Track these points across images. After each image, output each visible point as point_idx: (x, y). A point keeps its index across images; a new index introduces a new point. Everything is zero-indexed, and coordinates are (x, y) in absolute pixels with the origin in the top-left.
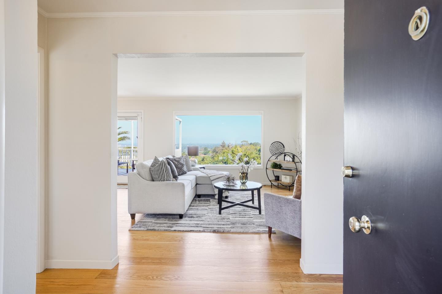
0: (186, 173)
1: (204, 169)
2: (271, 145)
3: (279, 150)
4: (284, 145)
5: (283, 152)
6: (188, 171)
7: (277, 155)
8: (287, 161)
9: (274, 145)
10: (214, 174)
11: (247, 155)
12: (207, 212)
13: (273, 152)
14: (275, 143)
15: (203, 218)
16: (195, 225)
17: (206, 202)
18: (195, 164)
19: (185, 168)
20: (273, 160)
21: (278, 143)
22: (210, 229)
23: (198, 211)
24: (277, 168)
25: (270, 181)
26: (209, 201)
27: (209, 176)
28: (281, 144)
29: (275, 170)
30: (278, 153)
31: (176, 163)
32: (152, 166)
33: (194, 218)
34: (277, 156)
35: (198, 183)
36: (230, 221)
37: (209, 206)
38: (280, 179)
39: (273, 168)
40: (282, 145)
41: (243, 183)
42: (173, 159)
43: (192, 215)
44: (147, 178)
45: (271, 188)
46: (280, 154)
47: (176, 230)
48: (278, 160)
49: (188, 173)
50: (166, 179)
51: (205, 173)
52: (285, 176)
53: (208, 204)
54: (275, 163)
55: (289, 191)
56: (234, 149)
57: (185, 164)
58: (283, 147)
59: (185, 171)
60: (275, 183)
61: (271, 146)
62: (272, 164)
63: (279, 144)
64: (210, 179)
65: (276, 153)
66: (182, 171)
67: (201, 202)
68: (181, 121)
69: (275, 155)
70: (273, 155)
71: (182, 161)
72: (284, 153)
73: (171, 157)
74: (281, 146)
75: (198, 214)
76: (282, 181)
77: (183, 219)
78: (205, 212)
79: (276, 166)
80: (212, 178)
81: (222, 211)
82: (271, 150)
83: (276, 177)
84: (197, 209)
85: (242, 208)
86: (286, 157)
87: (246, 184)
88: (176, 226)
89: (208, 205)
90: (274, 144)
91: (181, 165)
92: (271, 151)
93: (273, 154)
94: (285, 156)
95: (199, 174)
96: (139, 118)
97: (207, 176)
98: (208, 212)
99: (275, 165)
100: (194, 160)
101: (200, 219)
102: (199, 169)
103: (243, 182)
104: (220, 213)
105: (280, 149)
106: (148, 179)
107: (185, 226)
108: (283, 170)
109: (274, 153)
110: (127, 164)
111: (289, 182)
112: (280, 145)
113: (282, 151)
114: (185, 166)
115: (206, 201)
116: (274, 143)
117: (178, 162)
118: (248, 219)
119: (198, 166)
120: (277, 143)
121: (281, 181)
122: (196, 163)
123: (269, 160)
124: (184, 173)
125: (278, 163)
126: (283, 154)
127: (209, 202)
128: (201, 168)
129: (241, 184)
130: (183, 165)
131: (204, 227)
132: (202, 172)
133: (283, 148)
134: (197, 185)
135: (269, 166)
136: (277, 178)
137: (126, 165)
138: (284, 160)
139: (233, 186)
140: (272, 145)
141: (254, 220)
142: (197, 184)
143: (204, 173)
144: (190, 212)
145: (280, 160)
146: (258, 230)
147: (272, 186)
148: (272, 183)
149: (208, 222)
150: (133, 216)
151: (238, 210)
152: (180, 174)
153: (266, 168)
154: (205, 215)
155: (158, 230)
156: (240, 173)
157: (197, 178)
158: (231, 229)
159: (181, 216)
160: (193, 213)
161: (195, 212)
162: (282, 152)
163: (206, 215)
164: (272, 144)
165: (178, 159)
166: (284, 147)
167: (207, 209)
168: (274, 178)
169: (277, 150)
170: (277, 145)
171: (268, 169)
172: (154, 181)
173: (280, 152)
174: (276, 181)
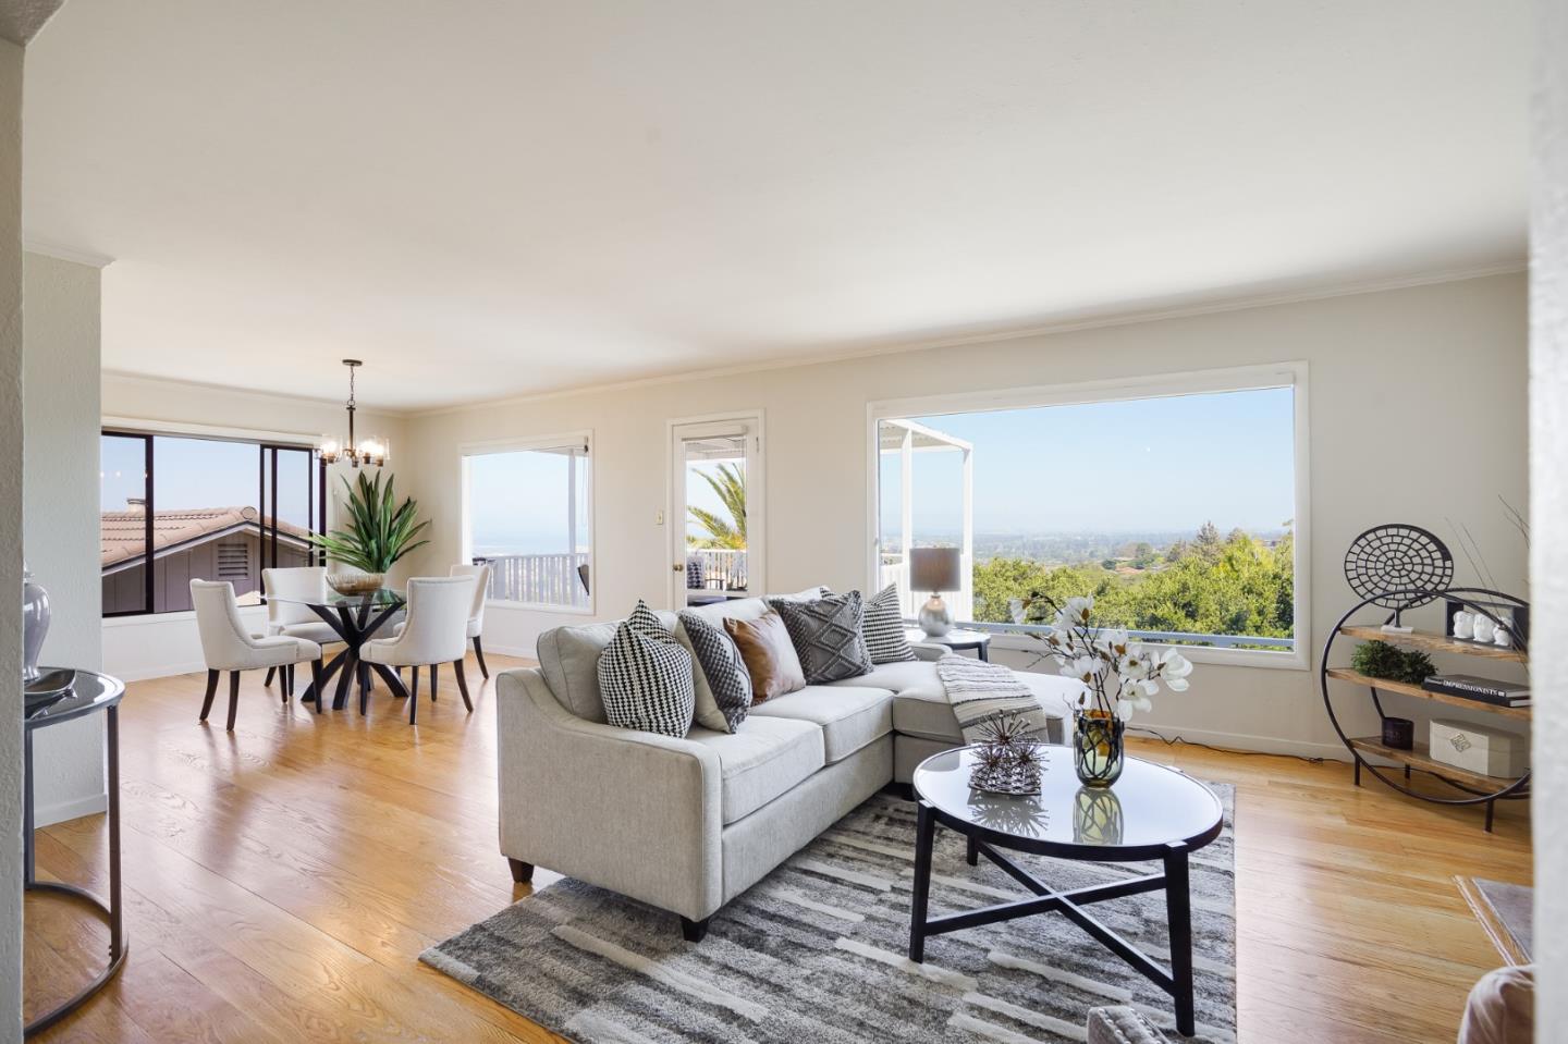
2: (1355, 543)
3: (1414, 576)
4: (1445, 542)
5: (1441, 587)
7: (1393, 604)
8: (1470, 640)
9: (1376, 544)
13: (1370, 586)
14: (1381, 533)
15: (809, 964)
20: (1375, 626)
21: (1404, 532)
24: (1399, 679)
25: (1349, 743)
27: (954, 699)
28: (1424, 540)
29: (1380, 684)
30: (1405, 592)
31: (813, 625)
33: (761, 948)
34: (1399, 610)
35: (900, 727)
38: (1417, 737)
39: (1368, 673)
40: (1432, 547)
41: (1096, 784)
42: (801, 605)
43: (768, 925)
44: (576, 703)
45: (1357, 783)
46: (1420, 598)
48: (1406, 629)
49: (876, 672)
51: (942, 682)
52: (1456, 733)
54: (1384, 648)
55: (1489, 829)
57: (859, 631)
58: (1437, 555)
59: (858, 661)
61: (1356, 549)
62: (1365, 650)
63: (1407, 541)
64: (955, 717)
65: (1392, 588)
66: (841, 664)
69: (1381, 601)
70: (1372, 601)
71: (844, 619)
72: (1442, 594)
73: (809, 595)
74: (1424, 553)
75: (807, 919)
76: (1433, 754)
77: (700, 945)
79: (1390, 663)
80: (963, 715)
81: (931, 944)
82: (1352, 575)
83: (1388, 722)
84: (835, 880)
86: (1458, 616)
87: (1113, 788)
90: (1371, 537)
91: (838, 637)
93: (1369, 596)
94: (1455, 607)
95: (920, 681)
96: (749, 440)
97: (944, 701)
98: (870, 918)
99: (1384, 660)
100: (938, 608)
102: (948, 650)
103: (1096, 778)
104: (916, 954)
105: (1418, 568)
106: (578, 710)
107: (655, 1016)
108: (1437, 696)
109: (1378, 592)
111: (1484, 770)
112: (1416, 546)
113: (1436, 579)
114: (859, 641)
116: (1374, 530)
117: (823, 619)
119: (954, 637)
120: (1393, 531)
121: (1425, 751)
123: (1338, 628)
124: (851, 673)
125: (1407, 649)
126: (1441, 604)
128: (960, 647)
130: (846, 636)
132: (939, 672)
133: (1439, 563)
134: (899, 739)
135: (1343, 656)
136: (1400, 735)
138: (1450, 632)
140: (1363, 542)
142: (895, 733)
143: (942, 678)
145: (1415, 630)
147: (1358, 770)
148: (1359, 760)
153: (1324, 671)
154: (833, 936)
157: (894, 708)
160: (784, 912)
162: (1429, 587)
163: (841, 943)
164: (1363, 536)
165: (829, 608)
166: (1446, 556)
167: (878, 892)
168: (1376, 730)
169: (1394, 573)
170: (1394, 547)
171: (1332, 675)
172: (602, 719)
173: (1419, 583)
174: (1387, 751)
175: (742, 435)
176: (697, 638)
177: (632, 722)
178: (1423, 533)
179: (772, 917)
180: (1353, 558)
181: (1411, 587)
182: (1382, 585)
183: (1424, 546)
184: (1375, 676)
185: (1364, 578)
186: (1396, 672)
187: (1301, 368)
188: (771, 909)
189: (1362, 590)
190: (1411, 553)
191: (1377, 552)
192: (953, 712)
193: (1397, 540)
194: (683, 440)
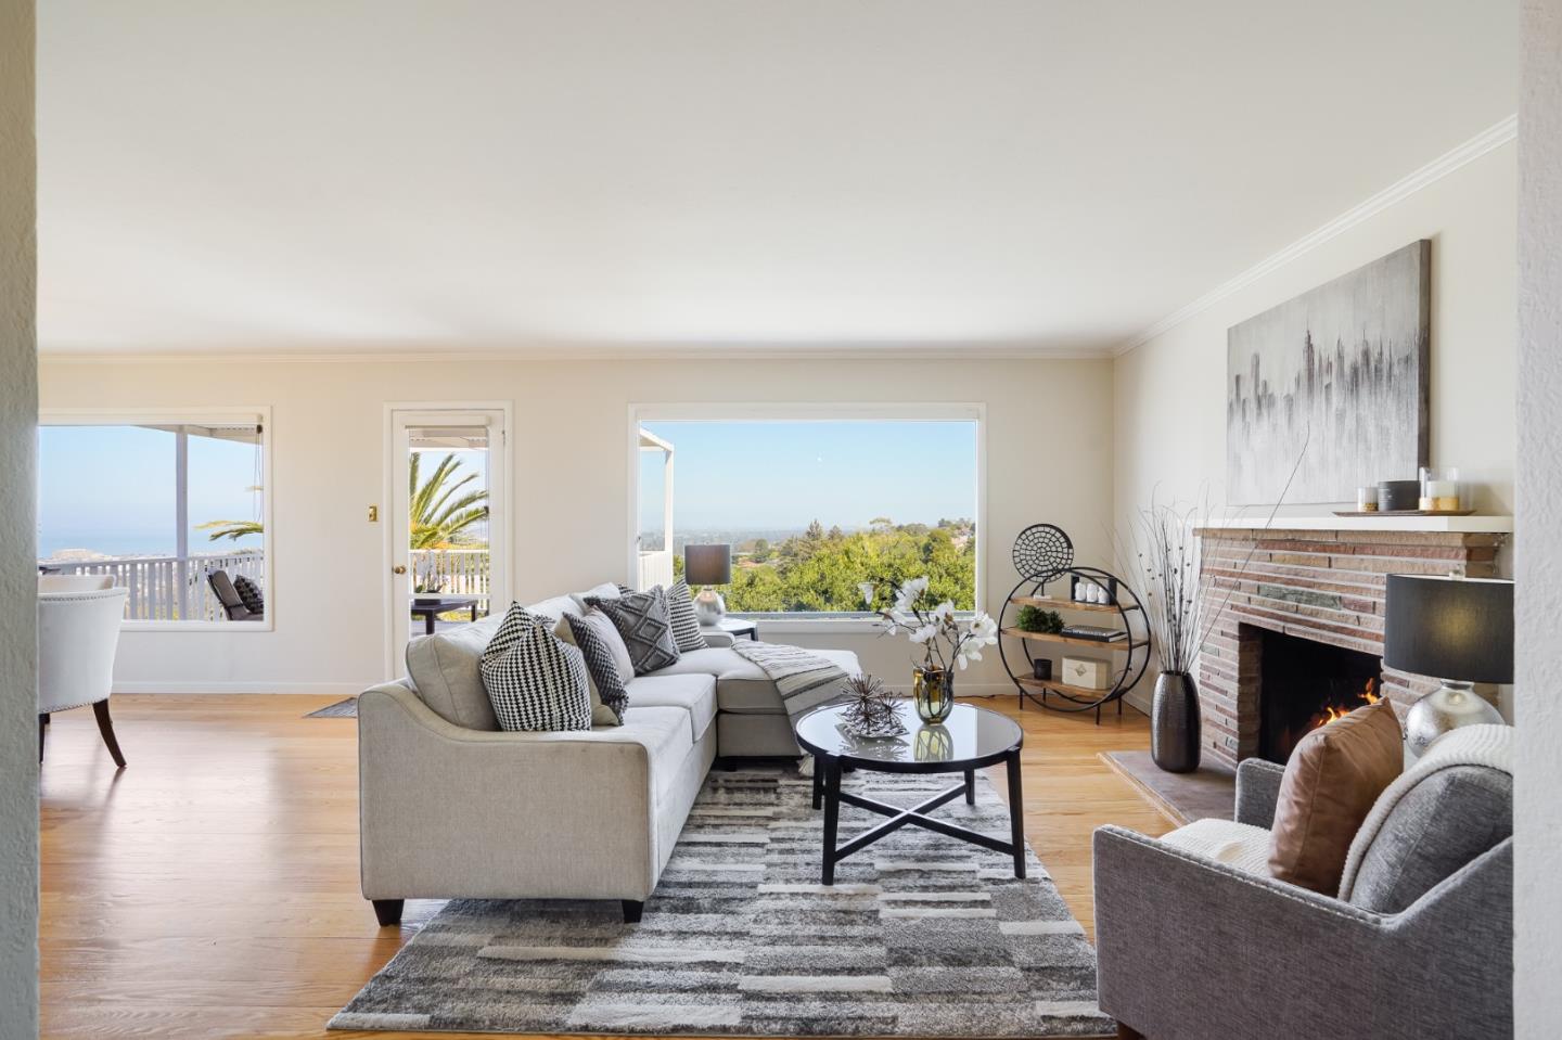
0: (674, 663)
1: (753, 638)
2: (1020, 537)
3: (1052, 560)
4: (1069, 536)
5: (1067, 567)
6: (683, 652)
7: (1040, 579)
8: (1084, 601)
9: (1031, 538)
10: (795, 665)
12: (763, 867)
13: (1027, 568)
14: (1034, 530)
15: (749, 911)
16: (698, 976)
17: (761, 797)
18: (714, 614)
19: (670, 642)
20: (1028, 596)
21: (1047, 529)
22: (782, 1009)
23: (718, 858)
24: (1045, 632)
25: (1016, 681)
26: (775, 792)
27: (775, 675)
28: (1058, 535)
29: (1036, 636)
30: (1046, 571)
31: (631, 619)
32: (495, 650)
33: (699, 910)
34: (1041, 584)
35: (727, 706)
36: (880, 932)
37: (773, 824)
38: (1054, 672)
39: (1025, 629)
40: (1062, 540)
41: (933, 722)
42: (616, 602)
43: (689, 893)
45: (1021, 708)
46: (1055, 575)
47: (594, 1023)
48: (1047, 597)
49: (686, 660)
50: (557, 725)
51: (755, 662)
52: (1077, 663)
53: (769, 811)
54: (1036, 611)
55: (1098, 723)
56: (853, 548)
57: (668, 623)
58: (1065, 545)
59: (671, 652)
60: (1032, 688)
61: (1020, 542)
62: (1024, 613)
63: (1049, 536)
64: (778, 691)
65: (1039, 568)
66: (658, 655)
67: (738, 797)
68: (672, 450)
69: (1034, 578)
70: (1028, 578)
71: (655, 612)
72: (1070, 570)
73: (609, 592)
74: (1058, 544)
75: (720, 879)
76: (1064, 680)
77: (643, 925)
78: (753, 868)
79: (1039, 621)
80: (784, 688)
81: (840, 869)
82: (1018, 560)
83: (1036, 663)
84: (719, 844)
86: (1078, 586)
88: (602, 987)
89: (769, 818)
90: (1028, 533)
91: (652, 630)
92: (1019, 564)
93: (1027, 575)
94: (1075, 580)
95: (731, 664)
96: (494, 433)
97: (765, 677)
98: (769, 865)
99: (1036, 618)
100: (711, 600)
101: (731, 923)
102: (732, 636)
103: (933, 716)
104: (828, 878)
105: (1055, 554)
107: (649, 988)
108: (1069, 640)
109: (1032, 572)
111: (1093, 686)
112: (1054, 539)
113: (1064, 562)
114: (669, 633)
115: (758, 790)
116: (1030, 529)
117: (639, 613)
118: (970, 920)
119: (727, 625)
120: (1041, 529)
121: (1059, 679)
122: (719, 613)
123: (1009, 599)
124: (663, 663)
125: (1048, 611)
126: (1069, 576)
127: (772, 797)
128: (738, 633)
129: (922, 723)
130: (659, 628)
131: (750, 996)
132: (742, 656)
133: (1065, 550)
134: (723, 717)
135: (1011, 619)
136: (1044, 670)
138: (1073, 597)
139: (890, 740)
140: (1024, 537)
141: (1008, 928)
142: (720, 712)
143: (749, 659)
144: (687, 868)
145: (1051, 596)
147: (1022, 700)
148: (1022, 690)
149: (768, 949)
150: (389, 912)
152: (648, 668)
153: (999, 630)
154: (753, 886)
155: (493, 1023)
156: (921, 672)
157: (721, 689)
158: (896, 1008)
159: (632, 912)
160: (697, 878)
161: (709, 867)
162: (1060, 567)
163: (762, 888)
164: (1024, 532)
165: (642, 603)
166: (1070, 546)
167: (762, 845)
168: (1029, 670)
169: (1041, 558)
170: (1041, 540)
171: (1005, 633)
172: (496, 727)
173: (1055, 565)
174: (1038, 682)
175: (483, 427)
176: (581, 636)
177: (543, 725)
178: (1063, 534)
179: (690, 885)
180: (1017, 548)
181: (1050, 567)
182: (1034, 566)
183: (1053, 535)
184: (1032, 631)
185: (1024, 562)
186: (1044, 627)
187: (982, 407)
188: (684, 879)
189: (1022, 571)
190: (1051, 544)
191: (1032, 544)
192: (775, 686)
193: (1044, 534)
194: (406, 427)
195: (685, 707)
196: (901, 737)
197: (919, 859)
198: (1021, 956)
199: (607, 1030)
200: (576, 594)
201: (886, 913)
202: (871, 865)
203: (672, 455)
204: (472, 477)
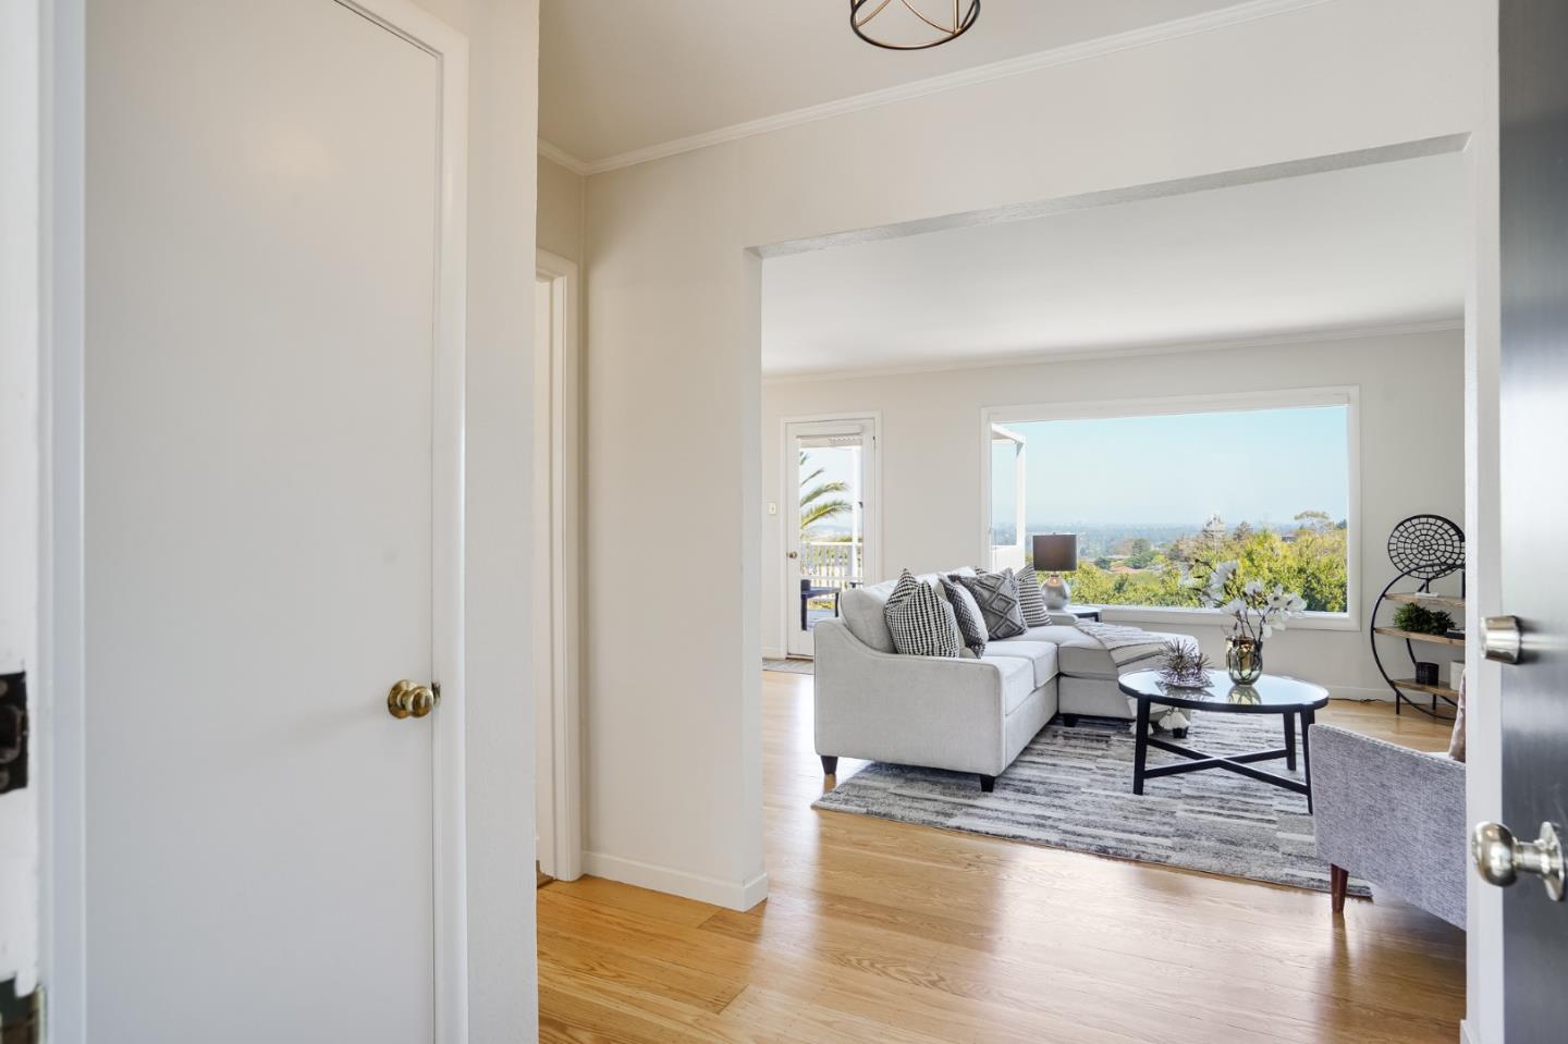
0: (1021, 633)
1: (1097, 620)
2: (1396, 528)
3: (1439, 554)
4: (1461, 528)
5: (1459, 562)
6: (1030, 626)
7: (1424, 575)
9: (1412, 529)
10: (1127, 640)
11: (1309, 571)
12: (1088, 781)
13: (1407, 562)
14: (1415, 521)
15: (1070, 800)
16: (1032, 820)
17: (1095, 744)
18: (1060, 599)
19: (1017, 615)
20: (1410, 591)
21: (1431, 520)
22: (1089, 840)
23: (1056, 772)
24: (1428, 632)
25: (1392, 684)
26: (1107, 742)
27: (1109, 645)
28: (1446, 526)
29: (1414, 636)
30: (1432, 566)
31: (986, 594)
32: (895, 600)
33: (1035, 793)
34: (1428, 580)
35: (1062, 670)
36: (1173, 821)
37: (1099, 760)
38: (1441, 678)
39: (1405, 629)
40: (1452, 532)
41: (1243, 683)
42: (974, 579)
43: (1030, 785)
44: (875, 642)
45: (1398, 712)
46: (1444, 571)
47: (963, 826)
48: (1433, 595)
49: (1030, 632)
50: (936, 651)
51: (1093, 636)
53: (1100, 753)
54: (1417, 609)
57: (1017, 599)
58: (1456, 538)
59: (1019, 623)
60: (1422, 697)
61: (1397, 534)
62: (1403, 611)
63: (1434, 528)
64: (1112, 659)
65: (1423, 563)
66: (1008, 626)
67: (1072, 742)
68: (1022, 442)
69: (1414, 573)
70: (1408, 573)
71: (1006, 590)
72: (1462, 566)
73: (967, 572)
74: (1446, 536)
75: (1052, 781)
76: (1452, 685)
77: (994, 794)
78: (1083, 779)
79: (1423, 621)
80: (1118, 657)
81: (1148, 783)
82: (1393, 553)
83: (1420, 666)
84: (1055, 765)
85: (1237, 780)
87: (1255, 685)
88: (967, 814)
89: (1098, 756)
90: (1407, 524)
91: (1004, 604)
92: (1394, 555)
93: (1406, 570)
95: (1071, 636)
96: (865, 439)
97: (1099, 647)
98: (1093, 780)
99: (1418, 617)
100: (1058, 585)
101: (1057, 802)
102: (1076, 618)
103: (1243, 679)
104: (1138, 789)
105: (1442, 548)
106: (877, 647)
107: (997, 818)
108: (1456, 641)
109: (1413, 566)
110: (837, 595)
112: (1440, 531)
114: (1018, 607)
115: (1092, 740)
116: (1410, 520)
117: (991, 589)
118: (1252, 827)
119: (1071, 609)
120: (1424, 520)
121: (1447, 686)
122: (1065, 598)
123: (1383, 595)
124: (1013, 632)
125: (1434, 609)
126: (1458, 573)
127: (1104, 746)
128: (1081, 616)
129: (1233, 684)
130: (1009, 602)
131: (1065, 832)
132: (1083, 631)
133: (1457, 544)
134: (1063, 679)
135: (1388, 616)
136: (1429, 675)
137: (832, 597)
138: (1463, 595)
139: (1197, 690)
140: (1401, 528)
141: (1280, 835)
142: (1059, 675)
143: (1088, 634)
144: (1024, 772)
145: (1440, 595)
146: (1287, 875)
147: (1400, 706)
148: (1399, 695)
149: (1083, 817)
150: (830, 764)
151: (1215, 788)
152: (1000, 635)
153: (1373, 629)
154: (1078, 788)
155: (902, 818)
156: (1230, 639)
157: (1060, 653)
158: (1170, 853)
159: (988, 784)
160: (1035, 779)
161: (1044, 775)
162: (1450, 561)
163: (1083, 790)
164: (1402, 524)
165: (994, 581)
166: (1462, 539)
167: (1090, 769)
168: (1411, 673)
169: (1425, 552)
170: (1424, 532)
171: (1379, 631)
172: (895, 651)
173: (1443, 559)
174: (1420, 686)
175: (858, 434)
176: (951, 596)
177: (928, 652)
178: (1446, 521)
179: (1030, 781)
180: (1395, 540)
181: (1437, 561)
182: (1416, 561)
183: (1446, 532)
184: (1412, 631)
185: (1403, 556)
186: (1426, 627)
187: (1354, 391)
188: (1025, 778)
189: (1401, 566)
190: (1437, 536)
191: (1412, 536)
192: (1110, 656)
193: (1427, 526)
194: (798, 437)
195: (1030, 659)
196: (1206, 689)
197: (1222, 793)
198: (1289, 849)
199: (972, 831)
200: (941, 573)
201: (1179, 814)
202: (1179, 790)
203: (1024, 447)
204: (819, 472)
